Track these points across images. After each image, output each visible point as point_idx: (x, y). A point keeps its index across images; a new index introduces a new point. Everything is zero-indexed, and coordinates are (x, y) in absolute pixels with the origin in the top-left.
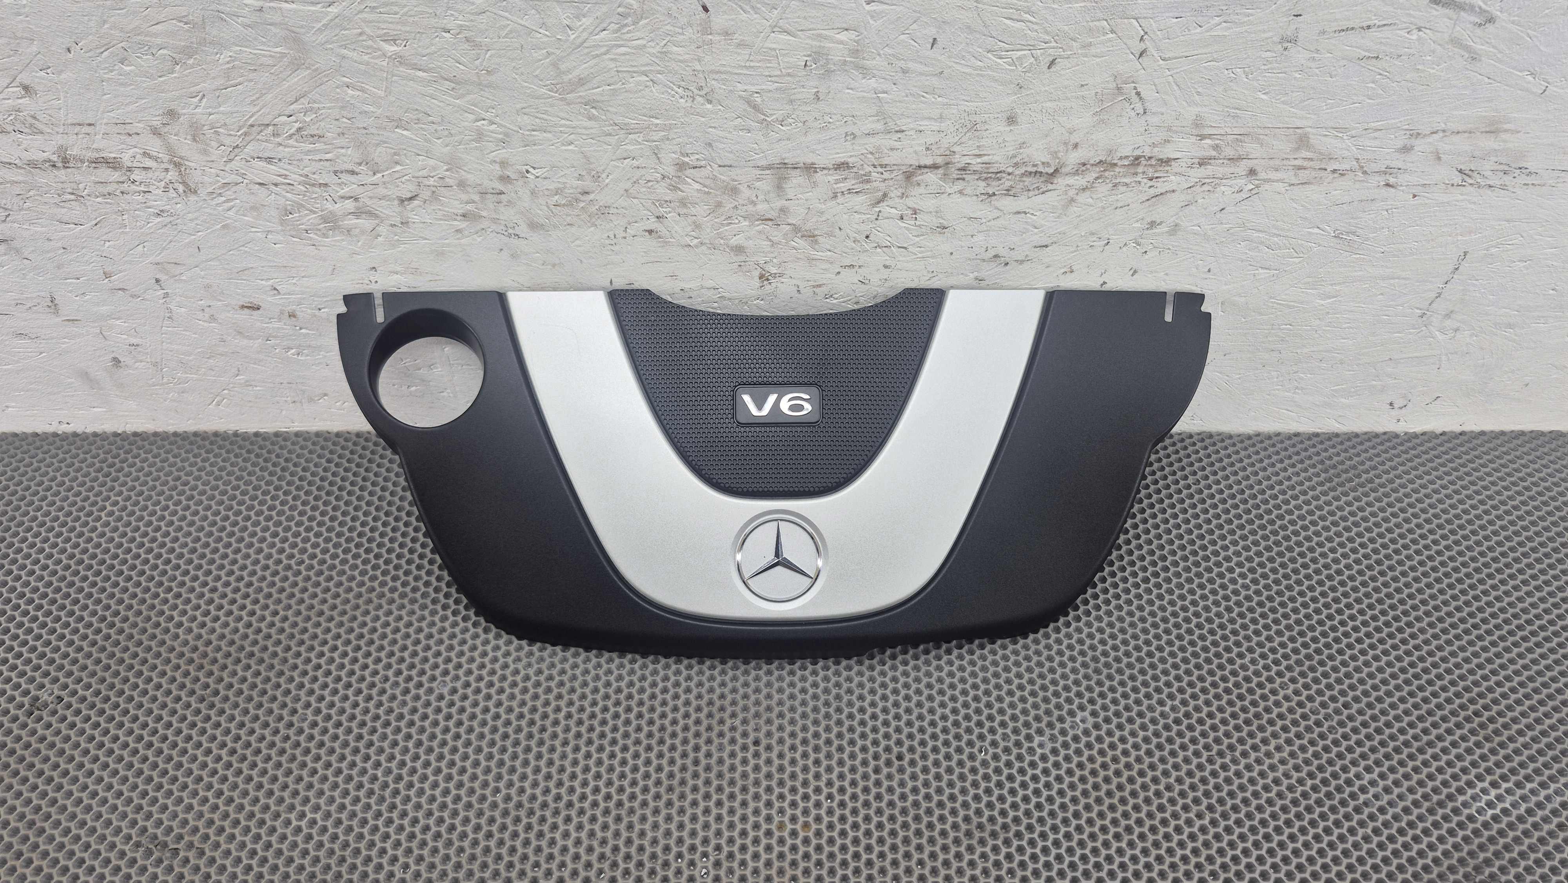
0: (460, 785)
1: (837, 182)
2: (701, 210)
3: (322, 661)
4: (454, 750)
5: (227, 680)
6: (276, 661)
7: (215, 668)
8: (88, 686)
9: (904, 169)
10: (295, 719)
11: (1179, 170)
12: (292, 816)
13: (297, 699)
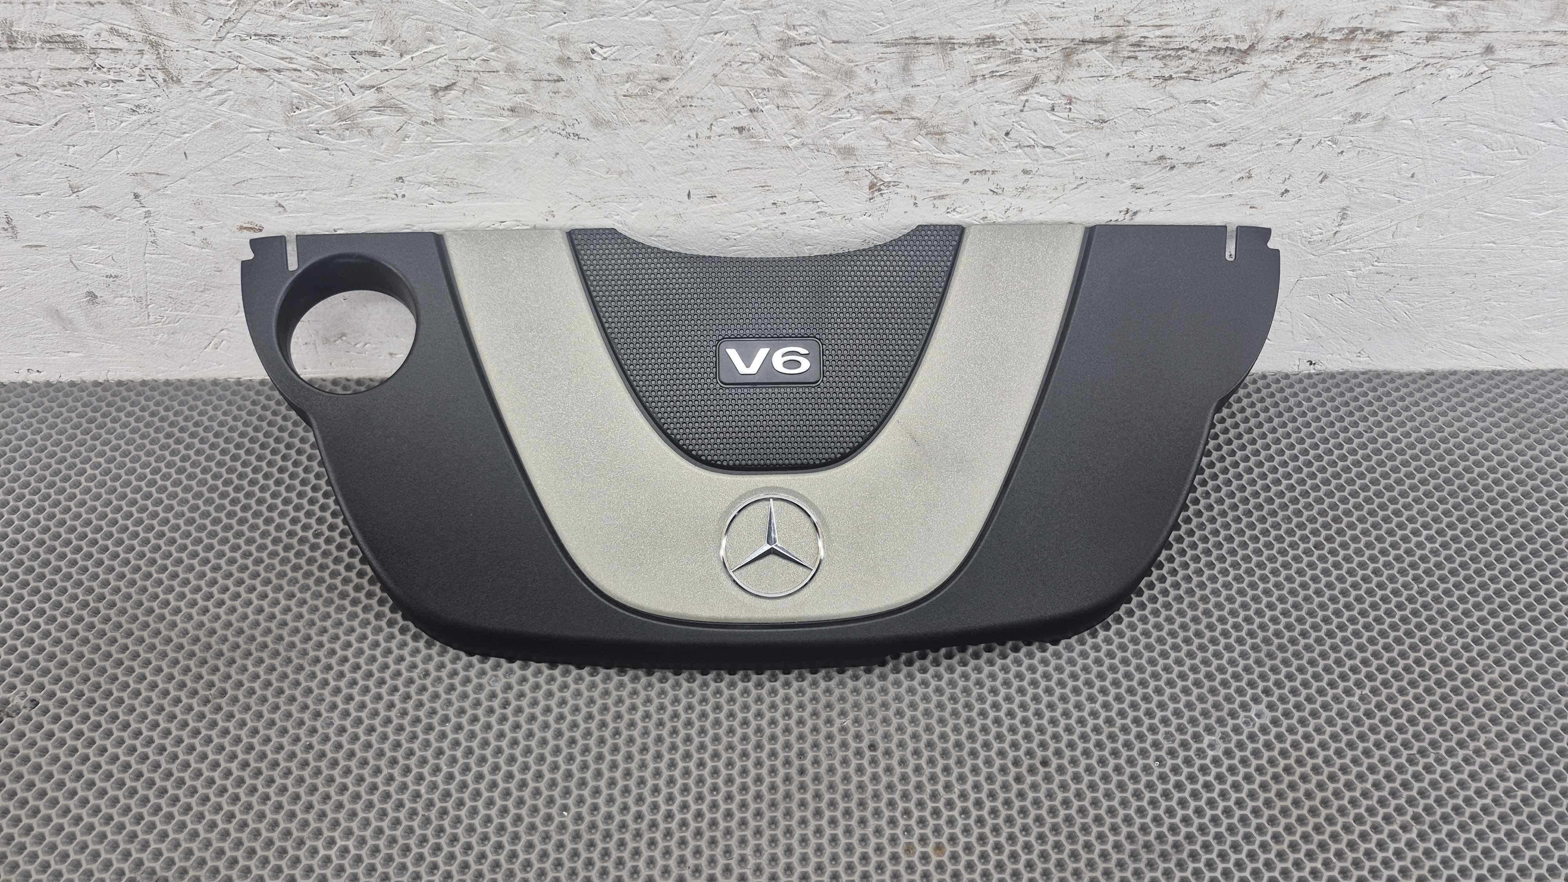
0: (520, 802)
1: (979, 61)
2: (804, 101)
3: (349, 653)
4: (512, 759)
5: (235, 677)
6: (293, 654)
7: (220, 663)
8: (69, 687)
9: (1064, 44)
10: (318, 724)
11: (1401, 47)
12: (320, 844)
13: (320, 700)
